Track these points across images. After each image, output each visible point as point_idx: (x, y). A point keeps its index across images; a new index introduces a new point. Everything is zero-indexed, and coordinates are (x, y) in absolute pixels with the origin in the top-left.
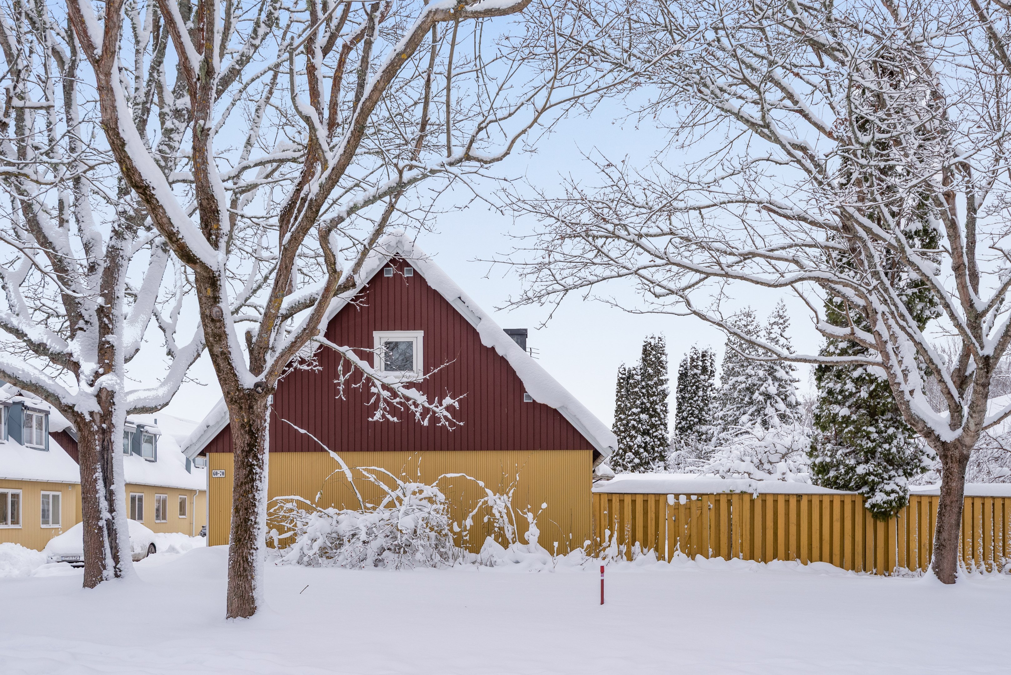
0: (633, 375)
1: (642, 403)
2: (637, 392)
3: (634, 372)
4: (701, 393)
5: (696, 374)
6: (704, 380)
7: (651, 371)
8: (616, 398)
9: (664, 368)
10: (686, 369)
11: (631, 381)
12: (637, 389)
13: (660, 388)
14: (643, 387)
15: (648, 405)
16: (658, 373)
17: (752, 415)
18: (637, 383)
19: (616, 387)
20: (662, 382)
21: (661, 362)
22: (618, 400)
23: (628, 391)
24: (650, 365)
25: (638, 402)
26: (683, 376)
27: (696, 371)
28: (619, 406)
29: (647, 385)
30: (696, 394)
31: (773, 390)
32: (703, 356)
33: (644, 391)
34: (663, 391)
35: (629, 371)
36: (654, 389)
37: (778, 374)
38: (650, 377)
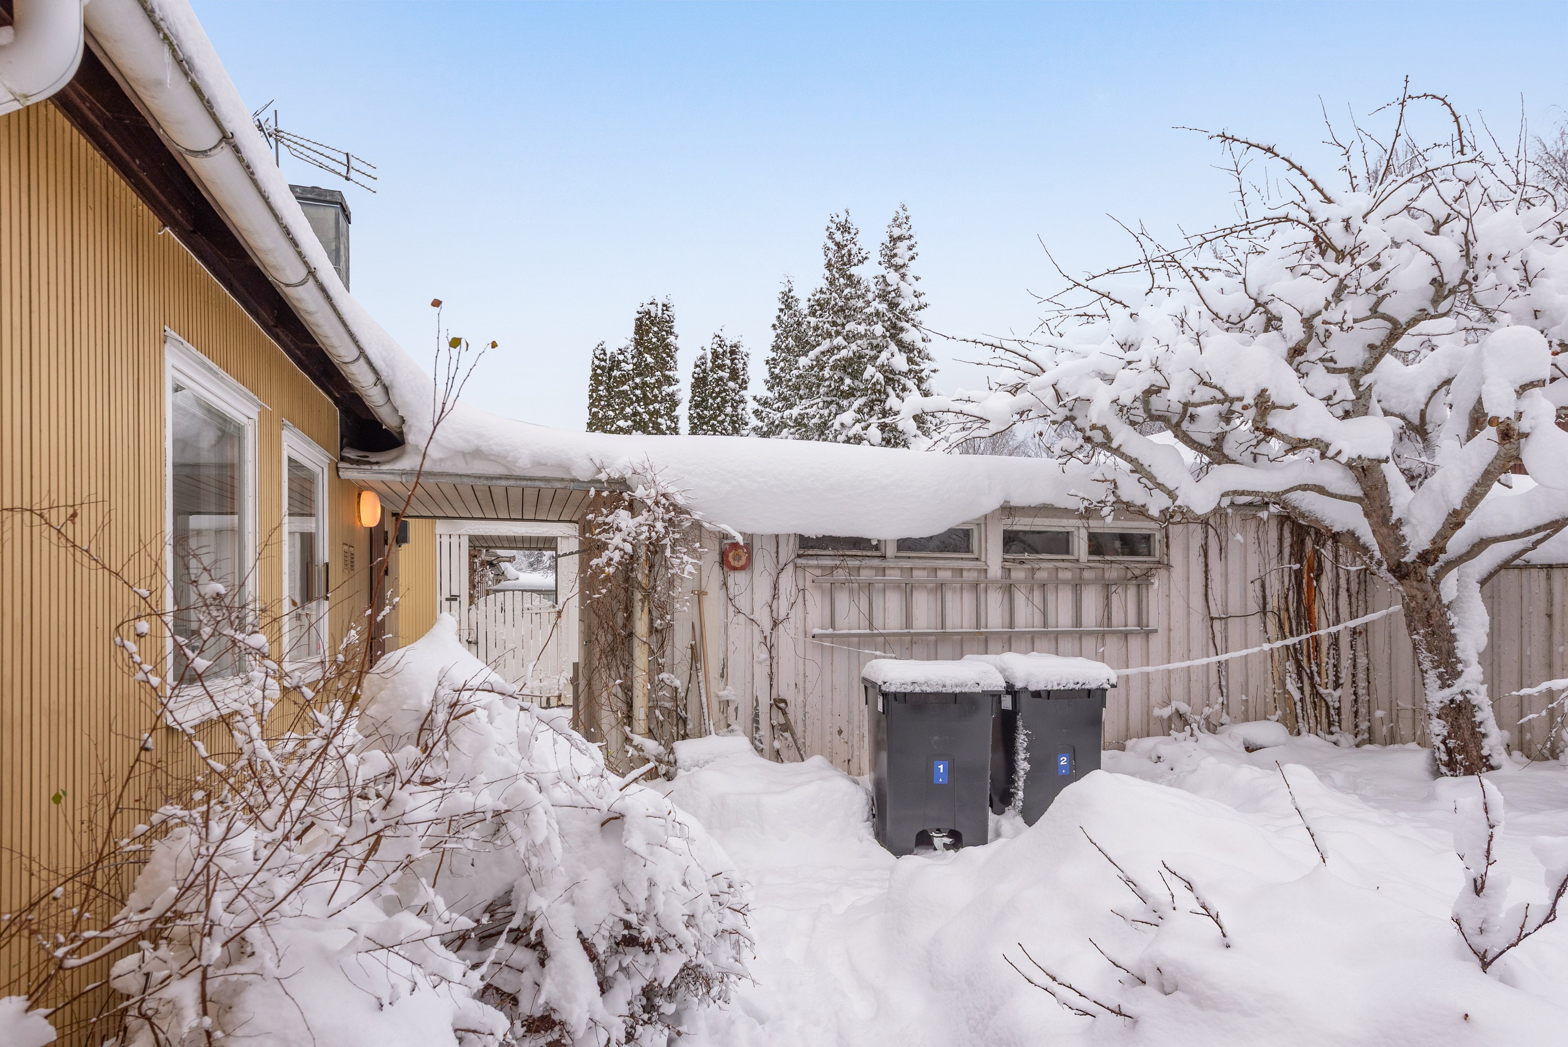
0: (619, 362)
1: (635, 413)
2: (624, 392)
3: (621, 357)
4: (729, 410)
5: (721, 379)
6: (733, 390)
7: (649, 359)
8: (587, 401)
9: (672, 357)
10: (704, 371)
11: (616, 373)
12: (626, 387)
13: (667, 389)
14: (636, 387)
15: (646, 417)
16: (663, 365)
17: (859, 411)
18: (625, 378)
19: (589, 382)
20: (669, 381)
21: (667, 346)
22: (592, 405)
23: (609, 389)
24: (649, 351)
25: (628, 410)
26: (699, 383)
27: (721, 373)
28: (594, 415)
29: (645, 384)
30: (721, 411)
31: (900, 362)
32: (733, 352)
33: (638, 392)
34: (672, 395)
35: (613, 357)
36: (656, 391)
37: (906, 337)
38: (648, 370)
